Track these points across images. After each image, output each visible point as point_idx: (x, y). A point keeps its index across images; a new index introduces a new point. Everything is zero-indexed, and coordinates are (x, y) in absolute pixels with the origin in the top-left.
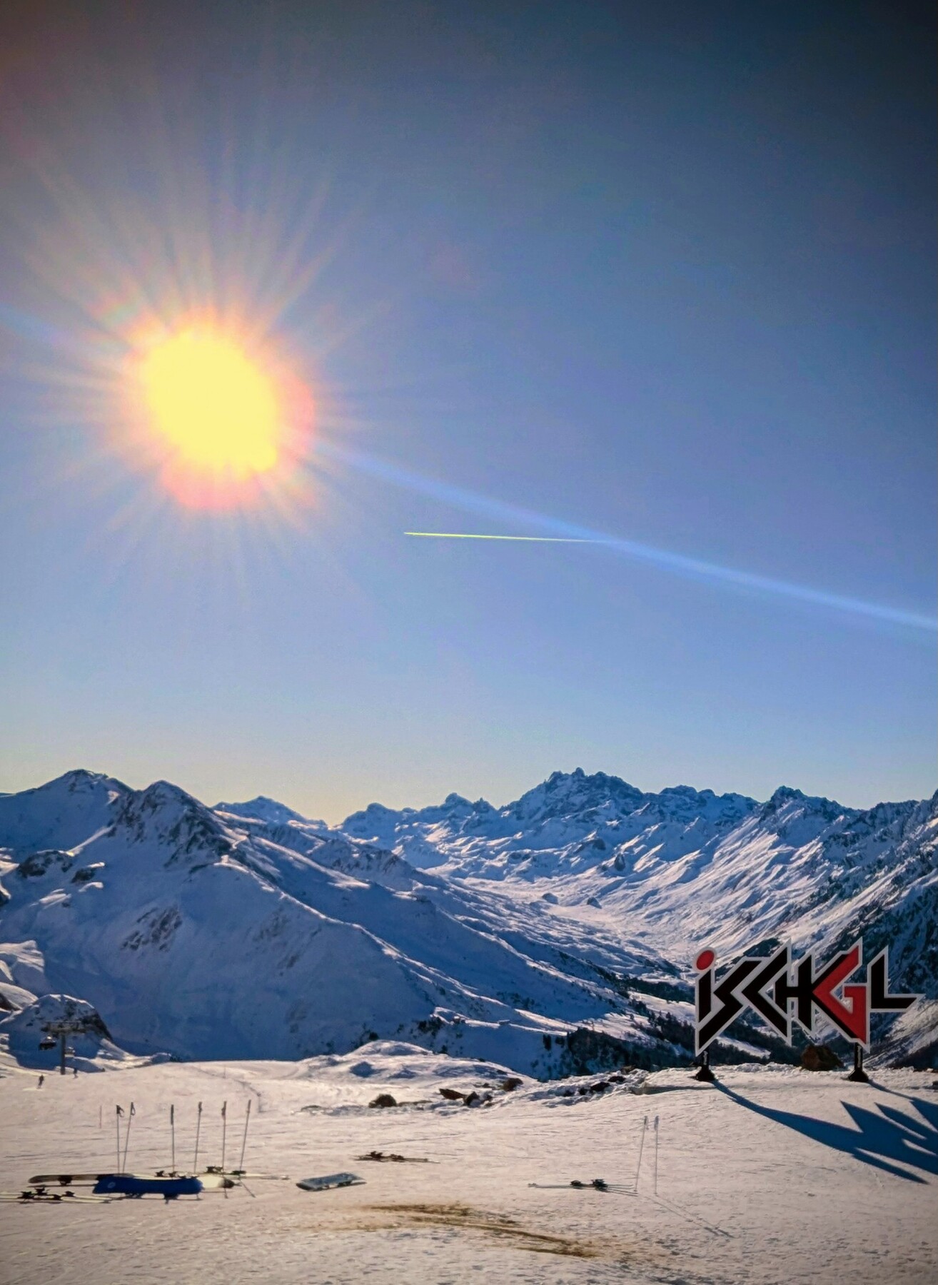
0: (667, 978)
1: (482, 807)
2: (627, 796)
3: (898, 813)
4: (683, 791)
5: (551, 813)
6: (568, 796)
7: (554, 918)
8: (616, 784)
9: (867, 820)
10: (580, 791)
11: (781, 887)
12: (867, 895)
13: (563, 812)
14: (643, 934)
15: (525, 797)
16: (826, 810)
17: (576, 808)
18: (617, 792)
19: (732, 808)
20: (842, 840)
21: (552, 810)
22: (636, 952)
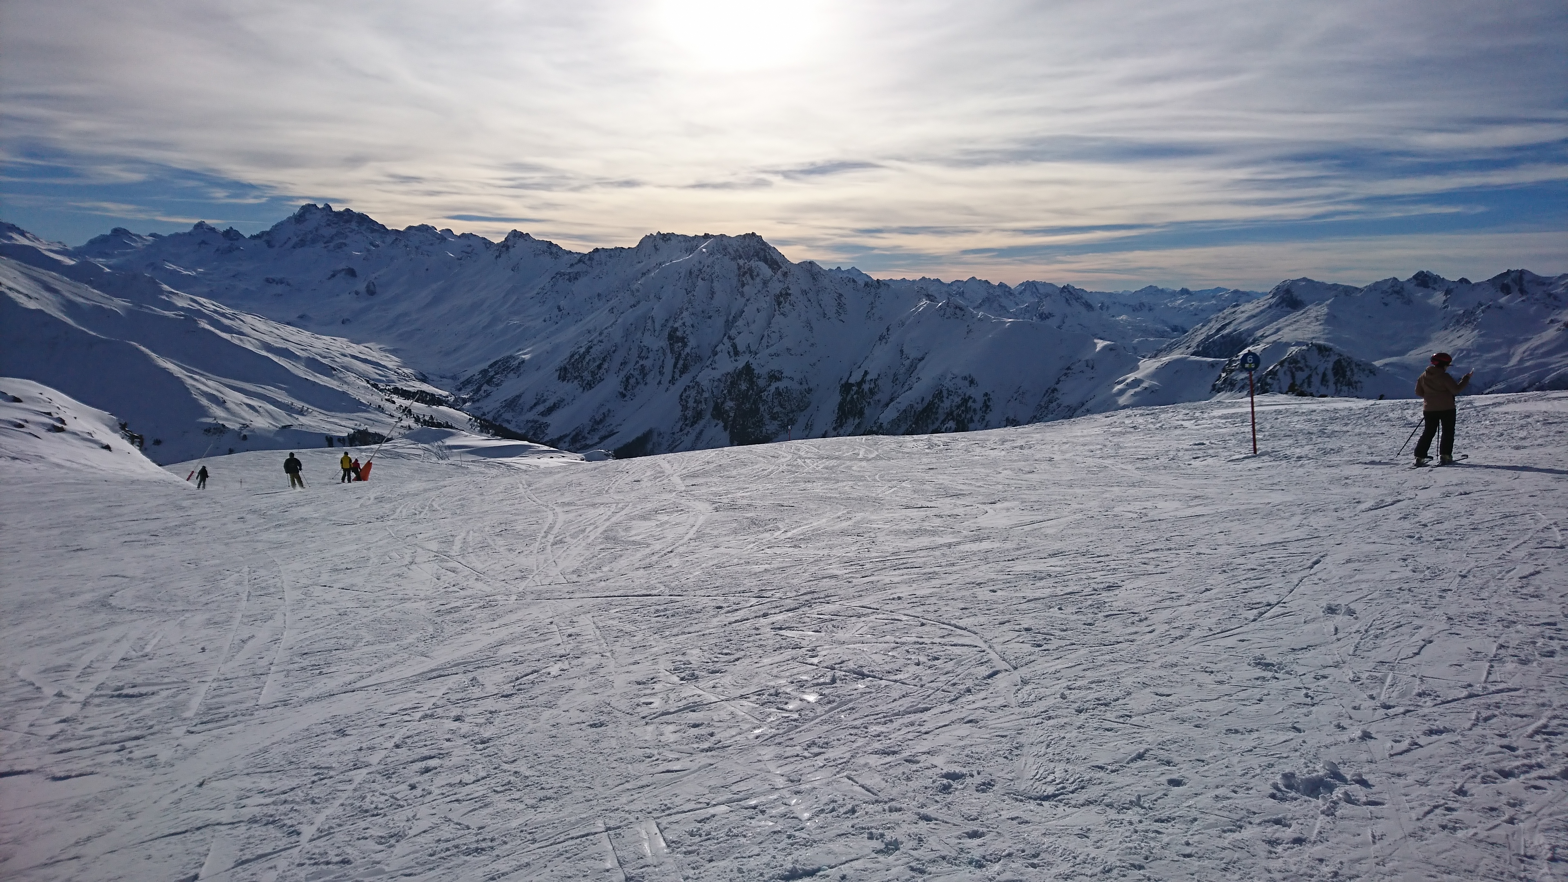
1: (231, 234)
2: (373, 231)
3: (610, 256)
4: (425, 230)
6: (317, 229)
8: (363, 219)
9: (587, 262)
10: (329, 225)
11: (515, 313)
12: (590, 321)
15: (276, 228)
16: (550, 249)
17: (325, 240)
18: (364, 227)
19: (470, 246)
20: (567, 277)
21: (302, 240)
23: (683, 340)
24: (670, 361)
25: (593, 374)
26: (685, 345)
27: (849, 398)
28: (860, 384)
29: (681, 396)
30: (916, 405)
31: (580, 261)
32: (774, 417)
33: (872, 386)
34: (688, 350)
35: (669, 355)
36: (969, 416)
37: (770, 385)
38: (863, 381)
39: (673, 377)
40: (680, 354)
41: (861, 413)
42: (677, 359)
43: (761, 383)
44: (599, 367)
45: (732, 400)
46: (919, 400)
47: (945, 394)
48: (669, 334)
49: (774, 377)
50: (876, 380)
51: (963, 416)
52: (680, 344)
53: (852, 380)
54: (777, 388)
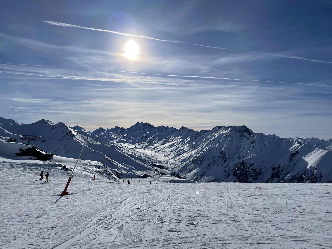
0: (160, 164)
1: (122, 129)
3: (206, 132)
4: (163, 127)
5: (136, 130)
6: (140, 127)
7: (137, 151)
8: (149, 125)
9: (200, 134)
10: (142, 126)
11: (182, 146)
12: (200, 148)
13: (139, 130)
14: (154, 155)
15: (131, 127)
16: (191, 131)
17: (141, 129)
18: (150, 127)
19: (172, 130)
20: (195, 137)
22: (153, 159)
23: (225, 154)
24: (221, 159)
25: (201, 162)
26: (225, 155)
27: (275, 172)
28: (278, 168)
29: (224, 169)
30: (297, 175)
31: (198, 133)
32: (251, 176)
33: (282, 168)
34: (226, 156)
35: (221, 157)
36: (315, 179)
37: (250, 167)
38: (279, 167)
39: (222, 164)
40: (224, 157)
41: (279, 177)
42: (223, 159)
43: (247, 166)
44: (202, 160)
45: (238, 171)
46: (298, 174)
47: (307, 172)
48: (221, 152)
49: (251, 165)
50: (283, 167)
51: (313, 179)
52: (224, 155)
53: (275, 167)
54: (252, 168)
